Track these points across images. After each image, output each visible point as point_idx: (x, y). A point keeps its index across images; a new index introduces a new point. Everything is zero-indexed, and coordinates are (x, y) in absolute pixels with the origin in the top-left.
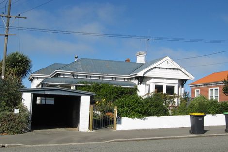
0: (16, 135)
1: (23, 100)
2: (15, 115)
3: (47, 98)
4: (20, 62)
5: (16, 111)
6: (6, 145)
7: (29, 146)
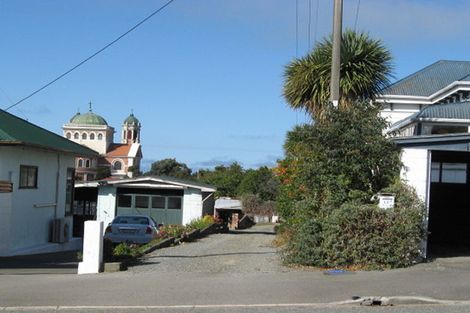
0: (388, 272)
1: (402, 171)
2: (384, 213)
3: (445, 166)
4: (360, 58)
5: (385, 203)
6: (384, 299)
7: (452, 303)
